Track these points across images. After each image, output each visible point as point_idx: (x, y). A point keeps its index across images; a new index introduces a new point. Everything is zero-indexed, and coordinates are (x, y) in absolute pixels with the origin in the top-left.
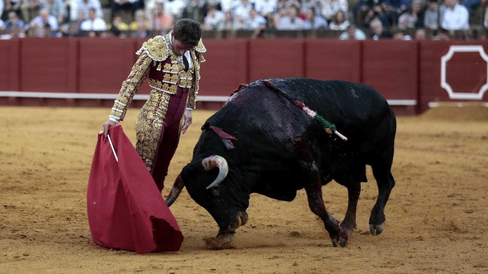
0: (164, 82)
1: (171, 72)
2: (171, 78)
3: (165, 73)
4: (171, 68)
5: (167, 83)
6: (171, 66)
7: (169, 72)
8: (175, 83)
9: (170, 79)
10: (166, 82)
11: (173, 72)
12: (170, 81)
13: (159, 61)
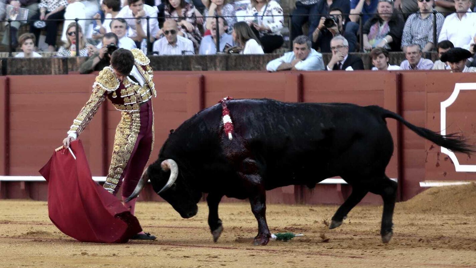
0: (126, 105)
1: (128, 95)
2: (130, 99)
3: (123, 98)
4: (127, 91)
5: (129, 105)
6: (126, 90)
7: (126, 96)
8: (136, 102)
9: (130, 101)
10: (127, 104)
11: (130, 95)
12: (130, 102)
13: (113, 90)
